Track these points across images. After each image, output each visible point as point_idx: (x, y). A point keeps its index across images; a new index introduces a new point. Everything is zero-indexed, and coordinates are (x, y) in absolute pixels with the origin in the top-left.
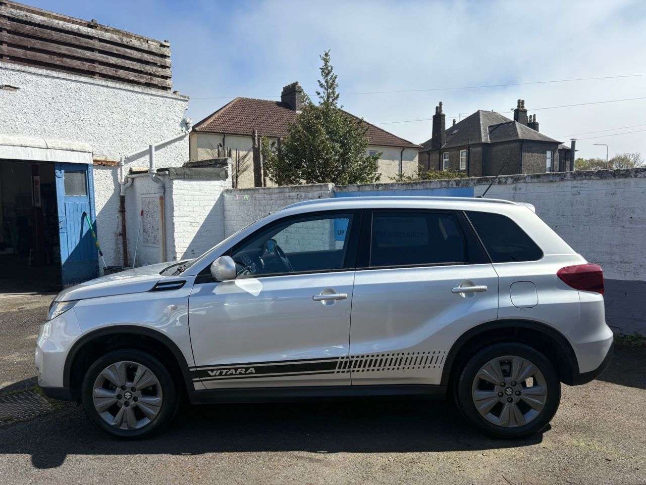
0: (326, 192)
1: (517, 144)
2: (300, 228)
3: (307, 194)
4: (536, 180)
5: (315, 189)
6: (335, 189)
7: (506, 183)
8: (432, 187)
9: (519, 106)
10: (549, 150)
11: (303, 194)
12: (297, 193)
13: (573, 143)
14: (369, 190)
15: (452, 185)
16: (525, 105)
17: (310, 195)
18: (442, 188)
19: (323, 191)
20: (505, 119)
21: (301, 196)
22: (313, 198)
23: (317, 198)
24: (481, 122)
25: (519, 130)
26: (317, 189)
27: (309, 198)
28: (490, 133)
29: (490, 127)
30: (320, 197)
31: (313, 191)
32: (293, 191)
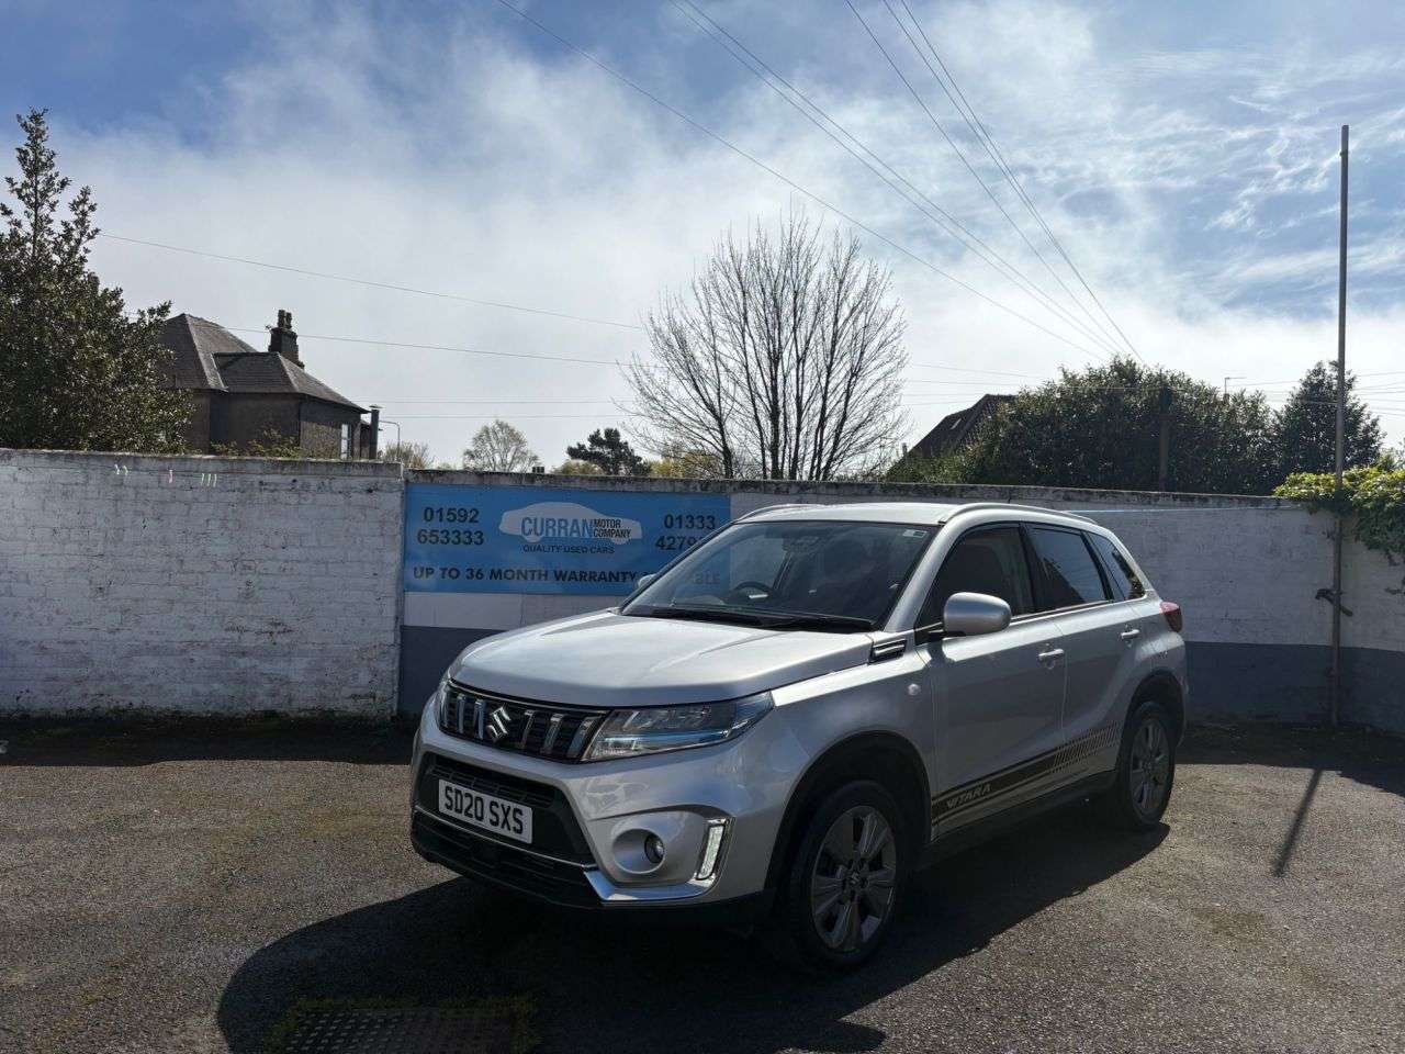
0: (393, 480)
1: (293, 403)
2: (299, 562)
3: (326, 482)
5: (356, 472)
6: (410, 476)
7: (787, 492)
8: (654, 489)
9: (281, 323)
10: (345, 423)
11: (314, 482)
12: (293, 478)
13: (375, 414)
14: (510, 484)
15: (695, 488)
16: (293, 323)
17: (338, 484)
18: (673, 492)
19: (380, 479)
20: (241, 343)
21: (306, 487)
22: (346, 492)
23: (360, 493)
24: (196, 342)
25: (290, 374)
26: (362, 471)
27: (333, 492)
28: (222, 368)
29: (216, 356)
30: (370, 491)
31: (349, 476)
32: (279, 471)
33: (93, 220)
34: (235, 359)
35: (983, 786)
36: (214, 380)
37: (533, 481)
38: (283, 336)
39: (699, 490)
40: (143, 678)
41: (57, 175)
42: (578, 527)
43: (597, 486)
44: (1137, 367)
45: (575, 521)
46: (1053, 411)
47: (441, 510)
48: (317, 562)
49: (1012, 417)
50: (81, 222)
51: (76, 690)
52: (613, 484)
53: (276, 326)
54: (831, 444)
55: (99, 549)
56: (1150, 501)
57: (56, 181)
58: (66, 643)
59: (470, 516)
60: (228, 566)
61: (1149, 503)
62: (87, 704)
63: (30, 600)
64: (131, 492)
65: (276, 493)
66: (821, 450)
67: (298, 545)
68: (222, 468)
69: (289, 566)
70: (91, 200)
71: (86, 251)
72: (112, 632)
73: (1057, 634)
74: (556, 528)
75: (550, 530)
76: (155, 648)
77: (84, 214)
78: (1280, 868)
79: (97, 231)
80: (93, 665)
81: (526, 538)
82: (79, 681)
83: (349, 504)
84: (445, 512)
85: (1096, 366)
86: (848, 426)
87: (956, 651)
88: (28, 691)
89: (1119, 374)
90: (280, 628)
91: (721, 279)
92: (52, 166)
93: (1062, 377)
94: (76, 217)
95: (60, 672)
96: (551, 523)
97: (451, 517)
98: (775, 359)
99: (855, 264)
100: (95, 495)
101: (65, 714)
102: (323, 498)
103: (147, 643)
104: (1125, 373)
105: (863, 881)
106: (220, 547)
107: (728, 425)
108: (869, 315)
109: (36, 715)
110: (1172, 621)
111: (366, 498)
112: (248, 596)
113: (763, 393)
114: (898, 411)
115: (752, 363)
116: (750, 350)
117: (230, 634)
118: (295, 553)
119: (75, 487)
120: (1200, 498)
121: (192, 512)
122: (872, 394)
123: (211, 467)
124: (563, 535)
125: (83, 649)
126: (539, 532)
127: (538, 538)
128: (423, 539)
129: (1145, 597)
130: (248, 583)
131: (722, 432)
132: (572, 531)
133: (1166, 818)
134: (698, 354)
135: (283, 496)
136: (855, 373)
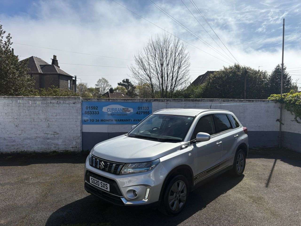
1: (57, 76)
3: (65, 102)
4: (174, 101)
6: (83, 100)
7: (164, 101)
9: (54, 58)
10: (69, 80)
11: (62, 102)
12: (57, 101)
14: (104, 101)
16: (57, 58)
17: (67, 102)
18: (140, 102)
19: (76, 101)
20: (45, 62)
21: (60, 103)
22: (69, 104)
23: (72, 104)
24: (36, 62)
25: (57, 69)
26: (72, 99)
27: (66, 104)
28: (41, 68)
29: (40, 65)
30: (74, 103)
31: (70, 100)
32: (54, 99)
33: (11, 41)
34: (45, 66)
35: (205, 173)
36: (40, 71)
37: (109, 100)
38: (55, 61)
39: (145, 101)
40: (27, 144)
41: (3, 30)
42: (119, 110)
43: (123, 101)
44: (240, 66)
45: (119, 109)
46: (222, 76)
47: (90, 107)
48: (63, 119)
49: (213, 77)
50: (9, 41)
51: (12, 147)
52: (127, 100)
53: (53, 59)
54: (174, 83)
55: (16, 117)
56: (241, 101)
57: (3, 32)
58: (10, 137)
59: (96, 108)
60: (44, 120)
61: (241, 102)
62: (15, 151)
63: (1, 129)
64: (22, 105)
65: (54, 104)
66: (172, 85)
67: (59, 115)
68: (42, 99)
69: (57, 120)
70: (11, 36)
71: (10, 47)
72: (19, 135)
73: (221, 138)
74: (115, 110)
75: (113, 111)
76: (29, 138)
77: (9, 39)
78: (267, 185)
79: (12, 43)
80: (16, 142)
81: (108, 112)
82: (13, 146)
83: (70, 106)
84: (91, 107)
85: (231, 66)
86: (178, 79)
87: (199, 145)
88: (2, 148)
89: (236, 68)
90: (56, 133)
91: (150, 47)
92: (1, 28)
93: (223, 68)
94: (8, 40)
95: (9, 144)
96: (113, 109)
97: (92, 108)
98: (162, 65)
99: (179, 44)
100: (14, 106)
101: (10, 153)
102: (64, 105)
103: (27, 137)
104: (237, 67)
105: (180, 196)
106: (42, 116)
107: (152, 79)
108: (182, 54)
109: (4, 153)
110: (245, 131)
111: (73, 105)
112: (48, 127)
113: (160, 72)
114: (189, 76)
115: (157, 66)
116: (157, 63)
117: (45, 135)
118: (58, 117)
119: (10, 104)
120: (252, 100)
121: (35, 109)
122: (183, 72)
123: (39, 99)
124: (116, 112)
125: (14, 139)
126: (111, 111)
127: (111, 113)
128: (86, 113)
129: (240, 127)
130: (49, 124)
131: (151, 81)
132: (118, 111)
133: (244, 173)
134: (145, 64)
135: (55, 105)
136: (179, 68)
